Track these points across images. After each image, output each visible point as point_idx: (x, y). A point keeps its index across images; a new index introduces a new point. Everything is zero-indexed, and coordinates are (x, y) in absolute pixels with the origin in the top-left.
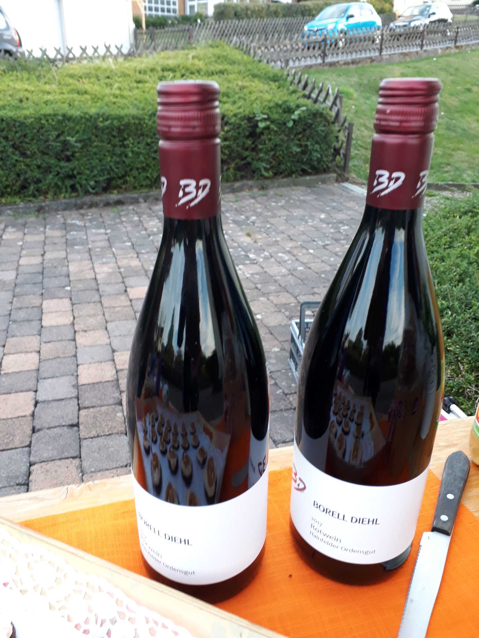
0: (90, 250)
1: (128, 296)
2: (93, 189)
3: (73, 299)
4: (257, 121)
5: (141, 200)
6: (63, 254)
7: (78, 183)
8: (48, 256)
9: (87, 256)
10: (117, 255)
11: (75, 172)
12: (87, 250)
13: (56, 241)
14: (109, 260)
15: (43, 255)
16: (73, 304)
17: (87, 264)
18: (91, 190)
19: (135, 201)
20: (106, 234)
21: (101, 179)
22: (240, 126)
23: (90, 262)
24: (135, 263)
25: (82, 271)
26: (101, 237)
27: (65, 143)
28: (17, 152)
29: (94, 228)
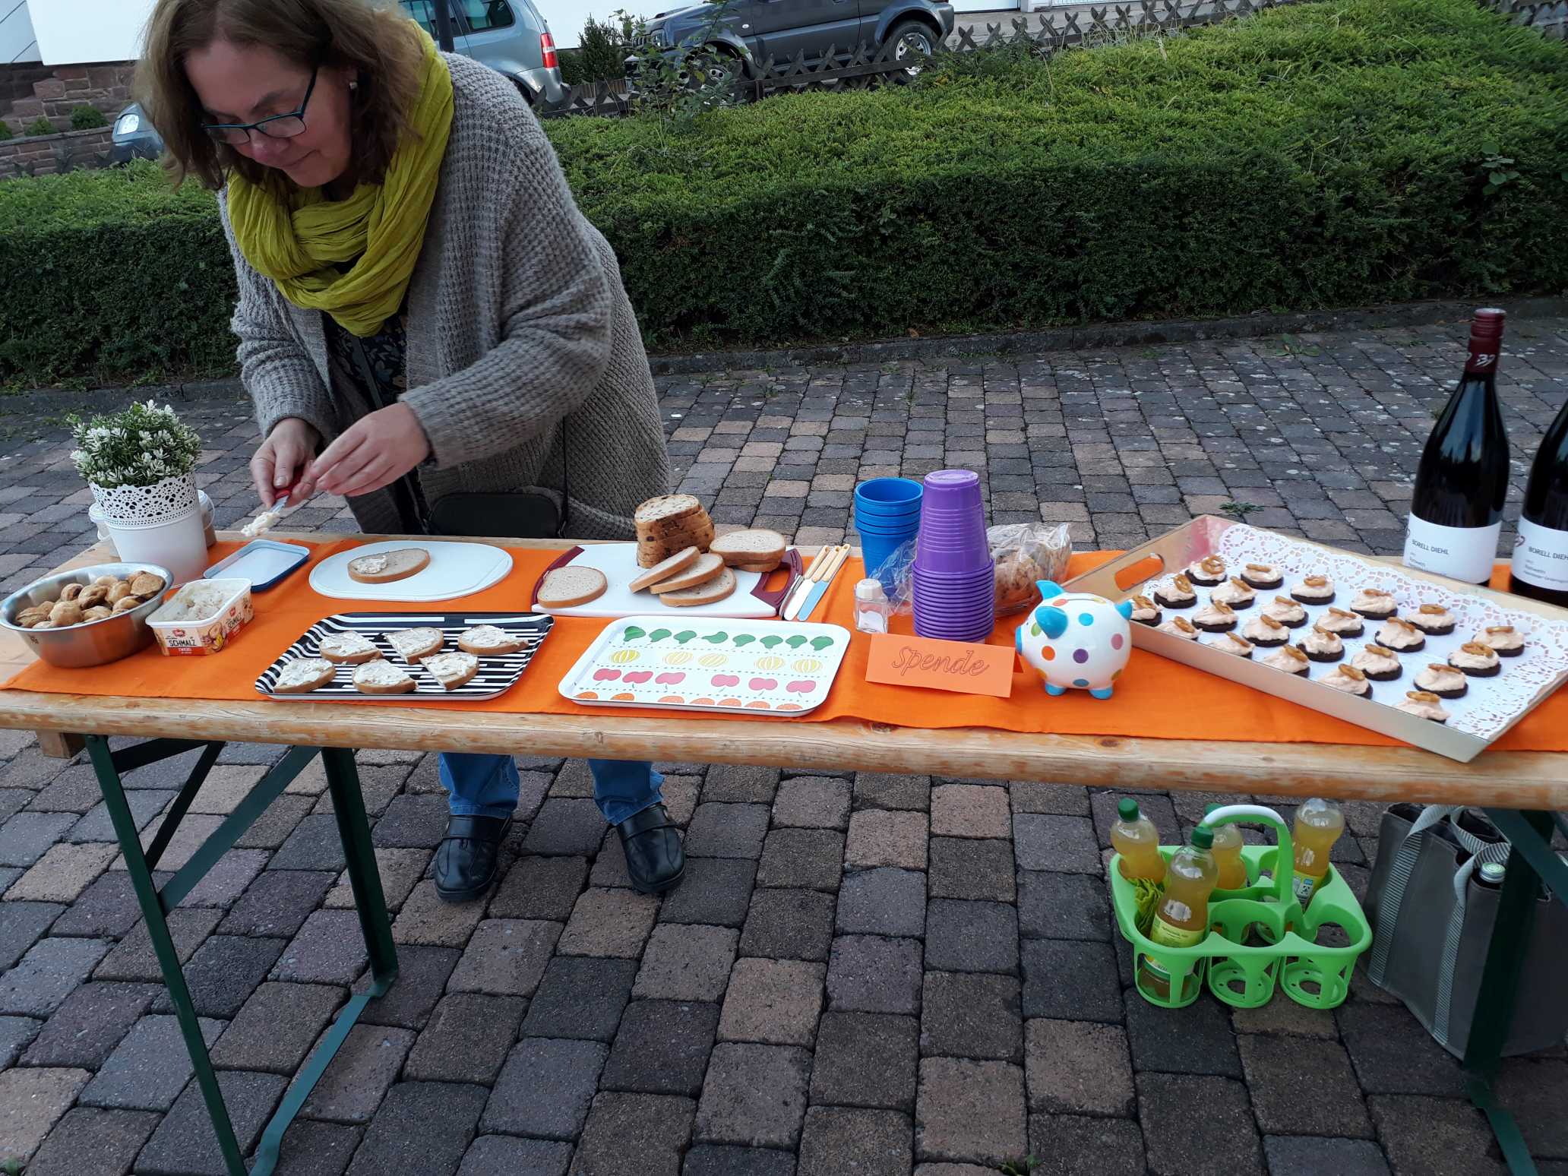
0: (1107, 425)
1: (1187, 509)
2: (1109, 310)
3: (1090, 505)
4: (1488, 171)
5: (1200, 335)
6: (1060, 431)
7: (1082, 297)
8: (1033, 431)
9: (1103, 435)
10: (1162, 438)
11: (1080, 278)
12: (1101, 425)
13: (1045, 405)
14: (1145, 446)
15: (1024, 430)
16: (1091, 514)
17: (1105, 450)
18: (1104, 312)
19: (1190, 337)
20: (1134, 398)
21: (1127, 291)
22: (1444, 181)
23: (1110, 446)
24: (1195, 454)
25: (1100, 461)
26: (1126, 404)
27: (1071, 222)
28: (983, 240)
29: (1108, 387)
